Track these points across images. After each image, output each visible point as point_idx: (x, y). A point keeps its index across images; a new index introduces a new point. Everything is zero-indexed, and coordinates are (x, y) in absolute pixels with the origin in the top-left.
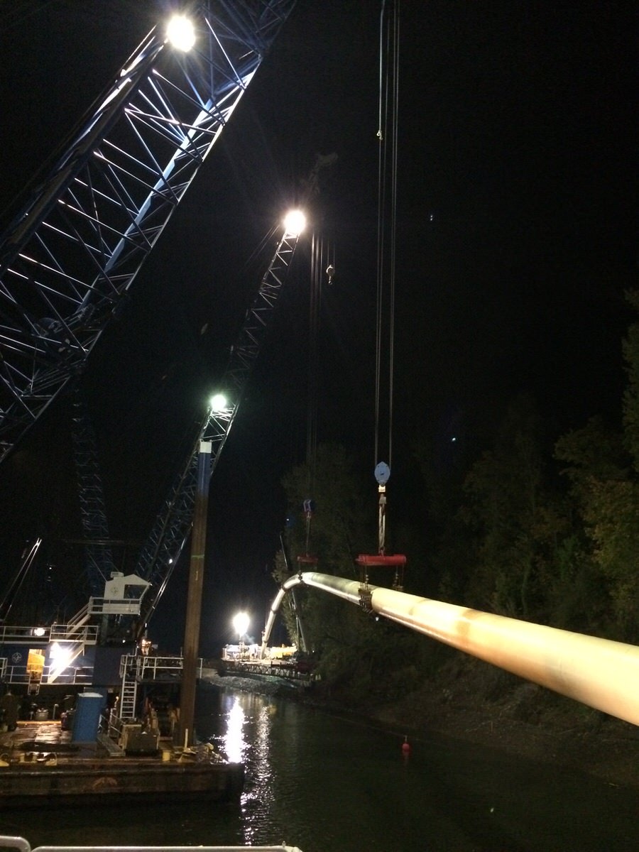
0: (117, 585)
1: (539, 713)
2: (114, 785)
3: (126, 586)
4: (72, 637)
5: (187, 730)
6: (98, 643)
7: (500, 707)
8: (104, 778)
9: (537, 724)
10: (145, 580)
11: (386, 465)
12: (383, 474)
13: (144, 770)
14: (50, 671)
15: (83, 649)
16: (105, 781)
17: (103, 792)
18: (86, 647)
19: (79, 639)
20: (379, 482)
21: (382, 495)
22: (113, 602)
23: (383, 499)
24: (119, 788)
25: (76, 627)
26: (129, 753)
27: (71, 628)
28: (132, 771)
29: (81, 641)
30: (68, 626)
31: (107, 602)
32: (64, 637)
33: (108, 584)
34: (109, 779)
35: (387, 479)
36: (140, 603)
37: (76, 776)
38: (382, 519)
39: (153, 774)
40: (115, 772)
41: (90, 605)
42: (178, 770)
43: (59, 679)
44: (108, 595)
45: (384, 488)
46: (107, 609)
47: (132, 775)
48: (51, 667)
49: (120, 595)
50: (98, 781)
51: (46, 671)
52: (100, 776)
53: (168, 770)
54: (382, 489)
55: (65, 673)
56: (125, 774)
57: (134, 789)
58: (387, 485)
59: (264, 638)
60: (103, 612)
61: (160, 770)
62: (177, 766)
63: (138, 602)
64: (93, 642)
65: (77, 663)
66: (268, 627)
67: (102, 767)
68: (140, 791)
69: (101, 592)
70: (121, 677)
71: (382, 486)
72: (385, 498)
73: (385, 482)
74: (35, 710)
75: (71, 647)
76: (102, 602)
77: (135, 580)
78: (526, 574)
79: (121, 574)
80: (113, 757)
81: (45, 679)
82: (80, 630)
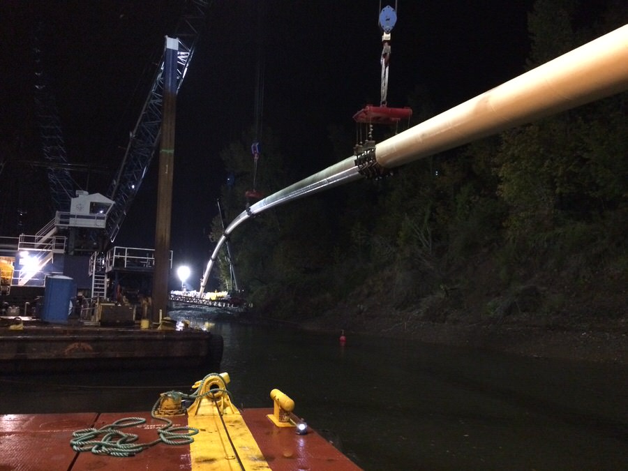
0: (82, 202)
1: (446, 314)
2: (88, 350)
3: (92, 204)
4: (41, 247)
5: (161, 310)
6: (67, 253)
7: (408, 313)
8: (77, 344)
9: (444, 322)
10: (110, 198)
11: (392, 9)
12: (388, 20)
13: (122, 336)
14: (20, 275)
15: (52, 257)
16: (79, 346)
17: (76, 357)
18: (55, 255)
19: (47, 248)
20: (384, 28)
21: (386, 44)
22: (79, 217)
23: (387, 48)
24: (94, 353)
25: (45, 238)
26: (103, 323)
27: (40, 239)
28: (109, 337)
29: (48, 250)
30: (37, 237)
31: (73, 216)
32: (33, 246)
33: (74, 201)
34: (82, 344)
35: (393, 25)
36: (106, 219)
37: (44, 341)
38: (385, 72)
39: (130, 340)
40: (89, 337)
41: (57, 218)
42: (158, 336)
43: (30, 282)
44: (73, 211)
45: (389, 35)
46: (73, 223)
47: (109, 340)
48: (22, 271)
49: (87, 212)
50: (72, 346)
51: (16, 274)
52: (74, 340)
53: (147, 336)
54: (386, 37)
55: (35, 277)
56: (102, 340)
57: (111, 354)
58: (392, 32)
59: (202, 284)
60: (70, 225)
61: (140, 336)
62: (157, 333)
63: (103, 218)
64: (62, 251)
65: (46, 269)
66: (206, 275)
67: (75, 332)
68: (118, 356)
69: (68, 208)
70: (90, 274)
71: (387, 33)
72: (390, 47)
73: (391, 28)
74: (6, 307)
75: (39, 255)
76: (69, 216)
77: (99, 198)
78: (427, 218)
79: (86, 193)
80: (86, 326)
81: (16, 282)
82: (49, 241)
